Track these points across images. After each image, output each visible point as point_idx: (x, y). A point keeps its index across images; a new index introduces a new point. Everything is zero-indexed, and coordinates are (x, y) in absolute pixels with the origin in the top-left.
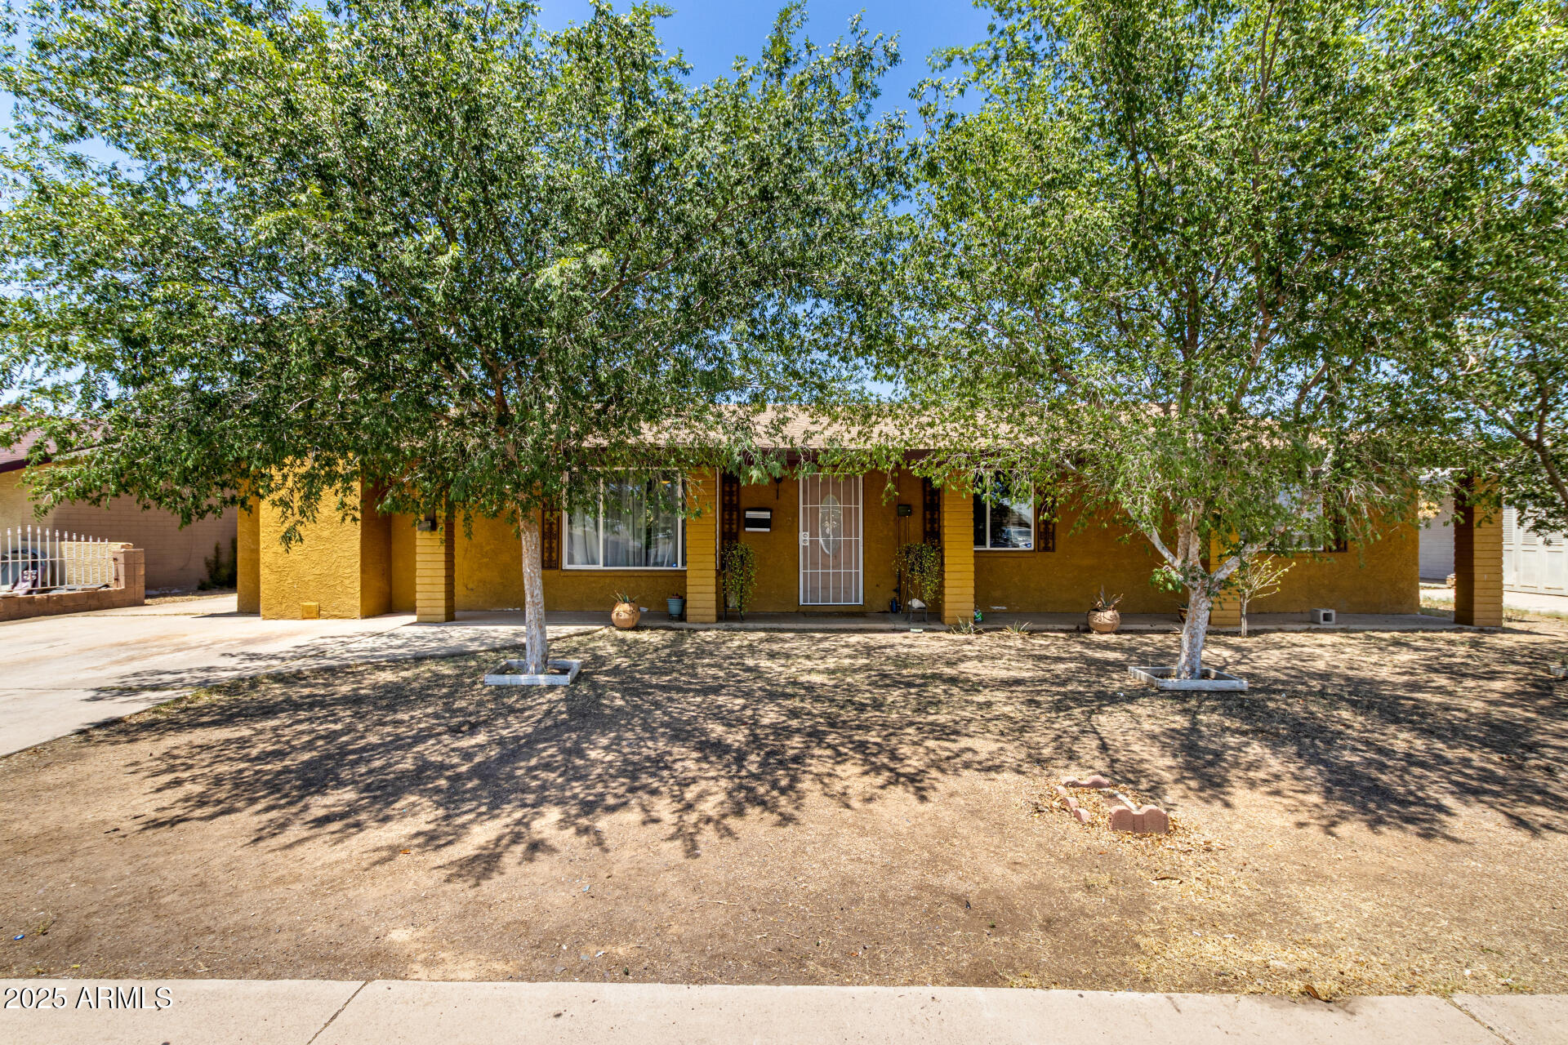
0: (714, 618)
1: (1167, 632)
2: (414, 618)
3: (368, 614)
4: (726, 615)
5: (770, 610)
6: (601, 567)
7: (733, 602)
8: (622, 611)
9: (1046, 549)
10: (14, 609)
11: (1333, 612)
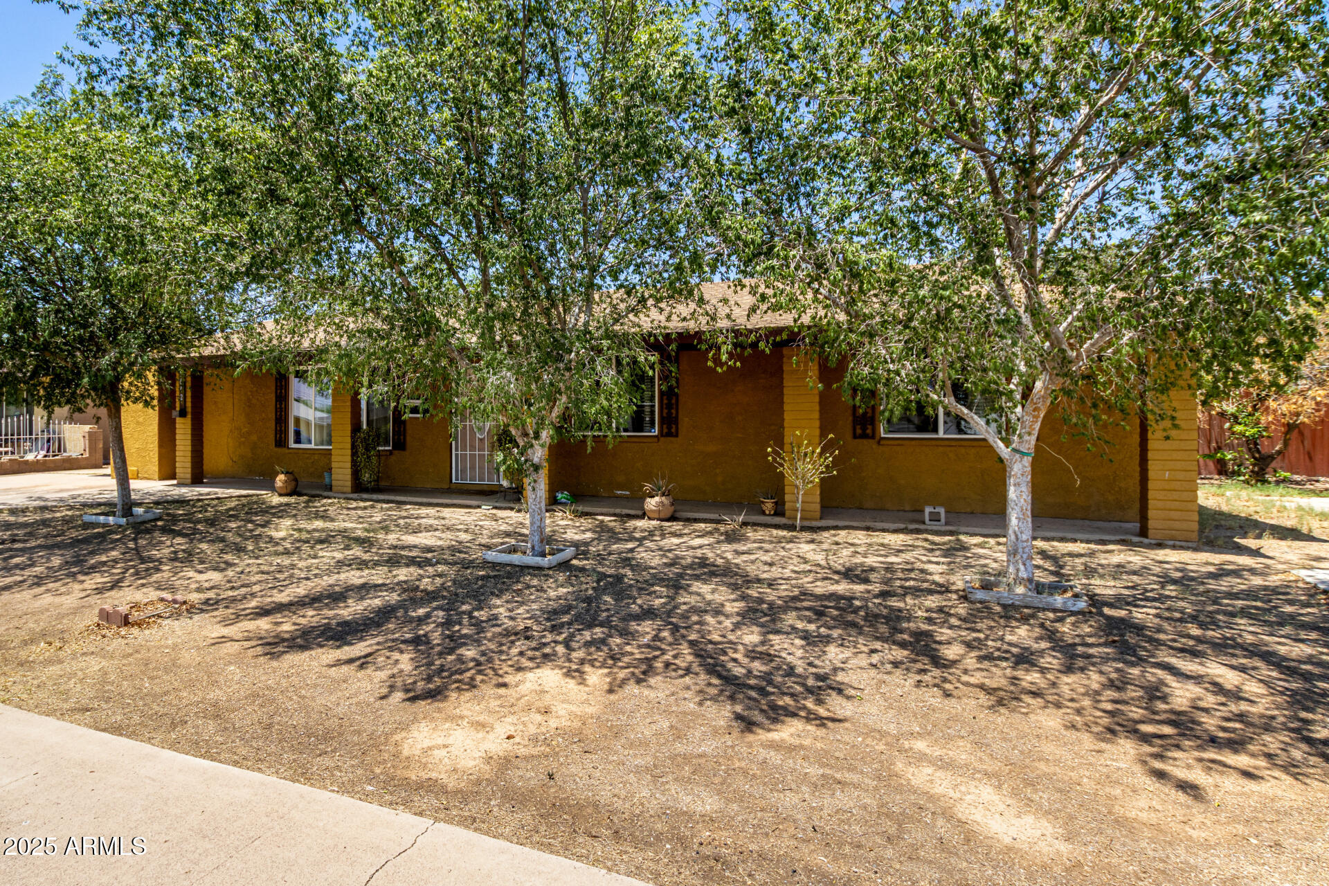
0: (349, 489)
1: (718, 522)
2: (175, 482)
3: (162, 478)
4: (359, 488)
5: (428, 486)
6: (312, 446)
7: (366, 477)
8: (280, 479)
9: (669, 434)
10: (16, 467)
11: (942, 511)
